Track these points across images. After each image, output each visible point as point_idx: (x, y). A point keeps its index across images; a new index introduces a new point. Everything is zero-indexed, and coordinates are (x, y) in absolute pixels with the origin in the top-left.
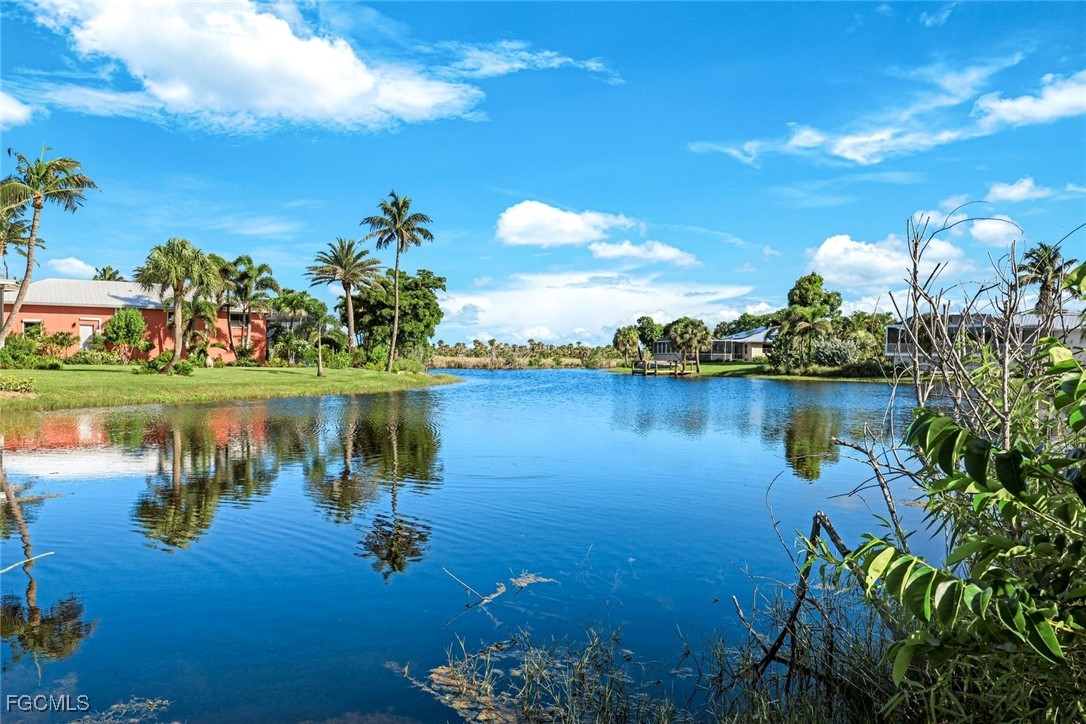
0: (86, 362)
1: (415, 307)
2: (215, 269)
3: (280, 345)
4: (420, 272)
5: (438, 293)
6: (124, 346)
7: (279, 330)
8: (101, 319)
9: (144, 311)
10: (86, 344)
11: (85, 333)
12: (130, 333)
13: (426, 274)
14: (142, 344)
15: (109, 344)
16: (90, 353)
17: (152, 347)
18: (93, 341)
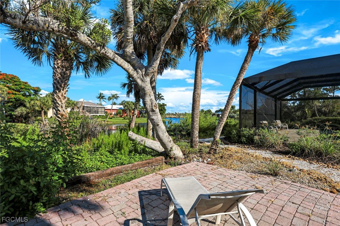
0: (114, 117)
1: (162, 109)
2: (132, 104)
3: (141, 115)
4: (163, 103)
5: (165, 106)
6: (119, 115)
7: (141, 112)
8: (116, 111)
9: (122, 110)
10: (114, 115)
11: (113, 113)
12: (120, 113)
13: (163, 104)
14: (122, 115)
15: (117, 114)
16: (115, 116)
17: (123, 115)
18: (115, 114)
